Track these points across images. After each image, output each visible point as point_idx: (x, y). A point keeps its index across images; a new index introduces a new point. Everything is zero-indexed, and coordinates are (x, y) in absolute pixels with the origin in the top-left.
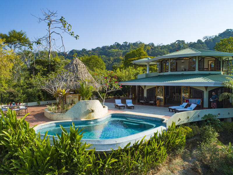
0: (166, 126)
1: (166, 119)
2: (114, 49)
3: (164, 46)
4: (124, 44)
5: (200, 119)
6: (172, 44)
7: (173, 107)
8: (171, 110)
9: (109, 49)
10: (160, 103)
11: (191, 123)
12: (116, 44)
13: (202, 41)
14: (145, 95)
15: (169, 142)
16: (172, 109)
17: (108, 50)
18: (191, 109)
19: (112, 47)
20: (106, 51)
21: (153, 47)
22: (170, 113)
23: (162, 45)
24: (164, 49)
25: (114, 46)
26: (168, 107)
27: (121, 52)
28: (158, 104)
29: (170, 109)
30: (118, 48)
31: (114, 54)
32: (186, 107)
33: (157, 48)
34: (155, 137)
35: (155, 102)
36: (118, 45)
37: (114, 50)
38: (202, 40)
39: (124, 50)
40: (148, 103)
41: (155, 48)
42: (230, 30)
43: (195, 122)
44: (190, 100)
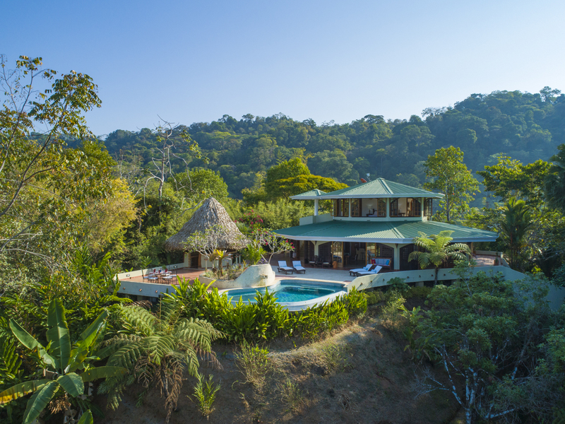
0: (346, 291)
1: (346, 284)
2: (221, 131)
3: (338, 126)
4: (244, 120)
5: (385, 284)
6: (355, 123)
7: (354, 271)
8: (352, 274)
9: (210, 132)
10: (337, 264)
11: (376, 289)
12: (226, 119)
13: (420, 119)
14: (316, 253)
15: (350, 306)
16: (354, 273)
17: (207, 133)
18: (375, 272)
19: (215, 126)
20: (202, 135)
21: (312, 130)
22: (351, 277)
23: (333, 125)
24: (337, 134)
25: (220, 123)
26: (349, 269)
27: (238, 138)
28: (334, 267)
29: (351, 272)
30: (229, 128)
31: (222, 144)
32: (370, 270)
33: (323, 132)
34: (337, 300)
35: (331, 263)
36: (230, 121)
37: (220, 133)
38: (420, 116)
39: (244, 133)
40: (321, 264)
41: (318, 131)
42: (478, 97)
43: (379, 287)
44: (376, 260)
